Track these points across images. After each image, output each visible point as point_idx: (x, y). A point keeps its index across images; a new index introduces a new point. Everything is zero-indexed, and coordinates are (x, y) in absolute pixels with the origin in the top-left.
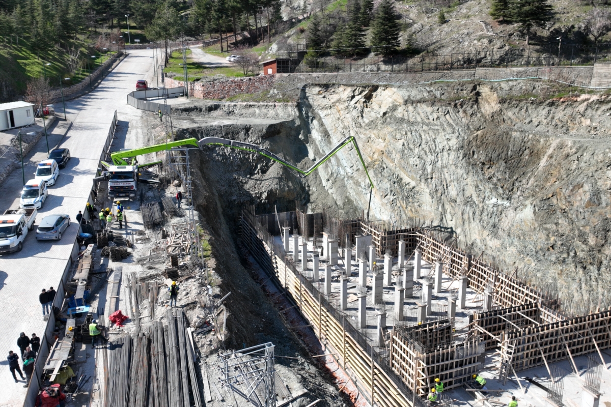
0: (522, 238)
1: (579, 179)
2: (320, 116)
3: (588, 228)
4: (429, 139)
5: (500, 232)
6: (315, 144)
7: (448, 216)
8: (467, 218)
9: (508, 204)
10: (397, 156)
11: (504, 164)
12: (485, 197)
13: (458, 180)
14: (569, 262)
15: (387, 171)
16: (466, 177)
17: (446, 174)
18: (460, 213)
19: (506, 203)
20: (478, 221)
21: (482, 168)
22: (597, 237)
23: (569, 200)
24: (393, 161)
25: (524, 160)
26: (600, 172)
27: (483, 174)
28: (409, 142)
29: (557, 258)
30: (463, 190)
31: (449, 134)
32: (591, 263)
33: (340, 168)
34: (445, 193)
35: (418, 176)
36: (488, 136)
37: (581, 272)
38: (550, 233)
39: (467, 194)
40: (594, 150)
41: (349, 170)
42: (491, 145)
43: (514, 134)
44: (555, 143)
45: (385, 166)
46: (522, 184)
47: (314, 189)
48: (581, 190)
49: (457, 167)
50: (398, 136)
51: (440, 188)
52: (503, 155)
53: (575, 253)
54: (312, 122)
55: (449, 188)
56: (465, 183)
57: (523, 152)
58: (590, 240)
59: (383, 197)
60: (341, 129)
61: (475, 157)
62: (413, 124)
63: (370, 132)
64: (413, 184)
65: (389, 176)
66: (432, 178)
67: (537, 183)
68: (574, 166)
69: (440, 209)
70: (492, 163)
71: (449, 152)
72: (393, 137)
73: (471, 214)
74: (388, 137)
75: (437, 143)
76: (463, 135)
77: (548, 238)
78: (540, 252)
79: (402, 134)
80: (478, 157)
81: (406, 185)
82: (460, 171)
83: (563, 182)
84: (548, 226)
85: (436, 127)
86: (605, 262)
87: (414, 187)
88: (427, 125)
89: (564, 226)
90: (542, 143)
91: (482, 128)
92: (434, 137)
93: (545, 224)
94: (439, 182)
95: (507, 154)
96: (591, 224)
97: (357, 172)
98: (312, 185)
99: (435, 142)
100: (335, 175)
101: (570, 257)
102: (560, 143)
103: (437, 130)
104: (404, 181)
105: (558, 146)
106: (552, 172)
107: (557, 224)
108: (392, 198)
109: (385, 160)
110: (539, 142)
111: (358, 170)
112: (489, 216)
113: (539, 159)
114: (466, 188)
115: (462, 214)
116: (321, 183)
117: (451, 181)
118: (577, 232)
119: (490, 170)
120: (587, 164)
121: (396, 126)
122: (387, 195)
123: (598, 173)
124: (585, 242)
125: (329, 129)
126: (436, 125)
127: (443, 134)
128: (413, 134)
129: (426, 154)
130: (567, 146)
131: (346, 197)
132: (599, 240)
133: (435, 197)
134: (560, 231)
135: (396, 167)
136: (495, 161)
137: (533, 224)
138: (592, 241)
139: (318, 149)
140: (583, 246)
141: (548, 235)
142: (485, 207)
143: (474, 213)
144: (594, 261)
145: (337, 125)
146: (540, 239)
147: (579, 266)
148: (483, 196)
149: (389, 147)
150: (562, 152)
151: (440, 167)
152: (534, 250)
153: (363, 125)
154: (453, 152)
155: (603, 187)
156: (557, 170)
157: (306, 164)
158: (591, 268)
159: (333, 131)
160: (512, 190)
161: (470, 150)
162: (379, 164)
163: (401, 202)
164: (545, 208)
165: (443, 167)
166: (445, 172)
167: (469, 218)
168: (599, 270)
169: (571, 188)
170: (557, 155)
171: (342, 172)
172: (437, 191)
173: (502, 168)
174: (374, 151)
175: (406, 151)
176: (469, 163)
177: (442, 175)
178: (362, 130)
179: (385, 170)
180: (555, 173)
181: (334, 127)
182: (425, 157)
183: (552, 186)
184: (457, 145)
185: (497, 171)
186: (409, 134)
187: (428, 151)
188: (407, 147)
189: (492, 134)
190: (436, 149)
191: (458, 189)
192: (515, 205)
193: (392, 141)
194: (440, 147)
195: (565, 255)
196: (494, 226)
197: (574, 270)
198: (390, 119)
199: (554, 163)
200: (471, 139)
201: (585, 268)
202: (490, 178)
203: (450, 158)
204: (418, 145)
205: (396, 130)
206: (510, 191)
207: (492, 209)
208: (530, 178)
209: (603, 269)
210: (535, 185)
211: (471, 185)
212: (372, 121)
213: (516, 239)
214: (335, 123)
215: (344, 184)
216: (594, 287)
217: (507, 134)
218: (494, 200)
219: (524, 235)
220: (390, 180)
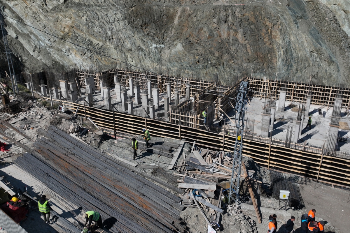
0: (179, 61)
1: (200, 26)
2: (9, 6)
3: (213, 48)
4: (103, 15)
5: (163, 62)
6: (13, 27)
7: (130, 60)
8: (141, 58)
9: (163, 46)
10: (85, 27)
11: (154, 25)
12: (148, 45)
13: (129, 38)
14: (209, 67)
15: (80, 38)
16: (133, 35)
17: (121, 35)
18: (137, 56)
19: (162, 46)
20: (149, 59)
21: (142, 29)
22: (218, 51)
23: (198, 37)
24: (82, 31)
25: (165, 21)
26: (209, 20)
27: (144, 32)
28: (90, 18)
29: (203, 66)
30: (134, 43)
31: (115, 11)
32: (219, 65)
33: (41, 42)
34: (123, 46)
35: (104, 38)
36: (139, 10)
37: (216, 70)
38: (195, 55)
39: (137, 45)
40: (203, 10)
41: (47, 42)
42: (143, 15)
43: (154, 8)
44: (180, 10)
45: (77, 35)
46: (168, 34)
47: (25, 58)
48: (202, 31)
49: (126, 30)
50: (81, 15)
51: (119, 43)
52: (152, 20)
53: (211, 62)
54: (4, 11)
55: (125, 43)
56: (134, 39)
57: (163, 17)
58: (216, 54)
59: (83, 55)
60: (31, 15)
61: (136, 23)
62: (89, 6)
63: (57, 14)
64: (101, 44)
65: (83, 41)
66: (113, 38)
67: (177, 32)
68: (195, 20)
69: (123, 56)
70: (147, 25)
71: (119, 21)
72: (78, 16)
73: (143, 56)
74: (73, 17)
75: (109, 17)
76: (123, 11)
77: (195, 58)
78: (192, 66)
79: (83, 13)
80: (137, 23)
81: (96, 45)
82: (129, 32)
83: (192, 29)
84: (193, 52)
85: (105, 7)
86: (225, 63)
87: (102, 46)
88: (99, 6)
89: (201, 50)
90: (172, 11)
91: (134, 6)
92: (106, 13)
93: (191, 51)
94: (118, 40)
95: (154, 19)
96: (213, 46)
97: (55, 43)
98: (23, 56)
99: (108, 17)
100: (38, 47)
101: (209, 64)
102: (182, 9)
103: (107, 9)
104: (94, 43)
105: (182, 11)
106: (184, 25)
107: (197, 50)
108: (90, 55)
109: (76, 31)
110: (170, 10)
111: (55, 41)
112: (154, 55)
113: (173, 19)
114: (135, 42)
115: (138, 56)
116: (29, 53)
117: (125, 39)
118: (208, 52)
119: (146, 29)
120: (201, 18)
121: (77, 8)
122: (85, 53)
123: (208, 21)
124: (213, 55)
125: (20, 15)
126: (104, 6)
127: (111, 11)
128: (91, 12)
129: (104, 24)
130: (187, 10)
131: (53, 60)
132: (220, 53)
133: (118, 49)
134: (199, 53)
135: (86, 35)
136: (148, 24)
137: (184, 53)
138: (217, 54)
139: (17, 30)
140: (214, 57)
141: (194, 56)
142: (150, 50)
143: (145, 55)
144: (220, 63)
145: (26, 12)
146: (190, 59)
147: (214, 67)
148: (147, 45)
149: (77, 22)
150: (186, 13)
151: (116, 31)
152: (188, 65)
153: (49, 10)
154: (121, 22)
155: (212, 28)
156: (186, 23)
157: (11, 41)
158: (220, 67)
159: (25, 16)
160: (163, 38)
161: (131, 19)
162: (72, 34)
163: (97, 56)
164: (188, 43)
165: (117, 31)
166: (120, 34)
167: (143, 58)
168: (223, 67)
169: (197, 31)
170: (184, 16)
171: (43, 44)
172: (118, 46)
173: (154, 27)
174: (64, 26)
175: (90, 24)
176: (133, 27)
177: (119, 36)
178: (49, 14)
179: (79, 38)
180: (185, 25)
181: (24, 14)
182: (104, 26)
183: (186, 32)
184: (122, 17)
185: (151, 29)
186: (88, 12)
187: (105, 22)
188: (89, 21)
189: (142, 9)
190: (110, 20)
191: (131, 42)
192: (168, 46)
193: (77, 18)
194: (112, 19)
195: (206, 64)
196: (159, 59)
197: (212, 70)
198: (71, 4)
199: (183, 20)
200: (130, 13)
201: (217, 68)
202: (148, 34)
203: (120, 25)
204: (97, 19)
205: (78, 11)
206: (162, 39)
207: (155, 51)
208: (171, 30)
209: (225, 66)
210: (176, 33)
211: (138, 39)
212: (55, 7)
213: (175, 63)
214: (24, 10)
215: (48, 51)
216: (223, 76)
217: (150, 8)
218: (154, 45)
219: (180, 59)
220: (85, 44)
